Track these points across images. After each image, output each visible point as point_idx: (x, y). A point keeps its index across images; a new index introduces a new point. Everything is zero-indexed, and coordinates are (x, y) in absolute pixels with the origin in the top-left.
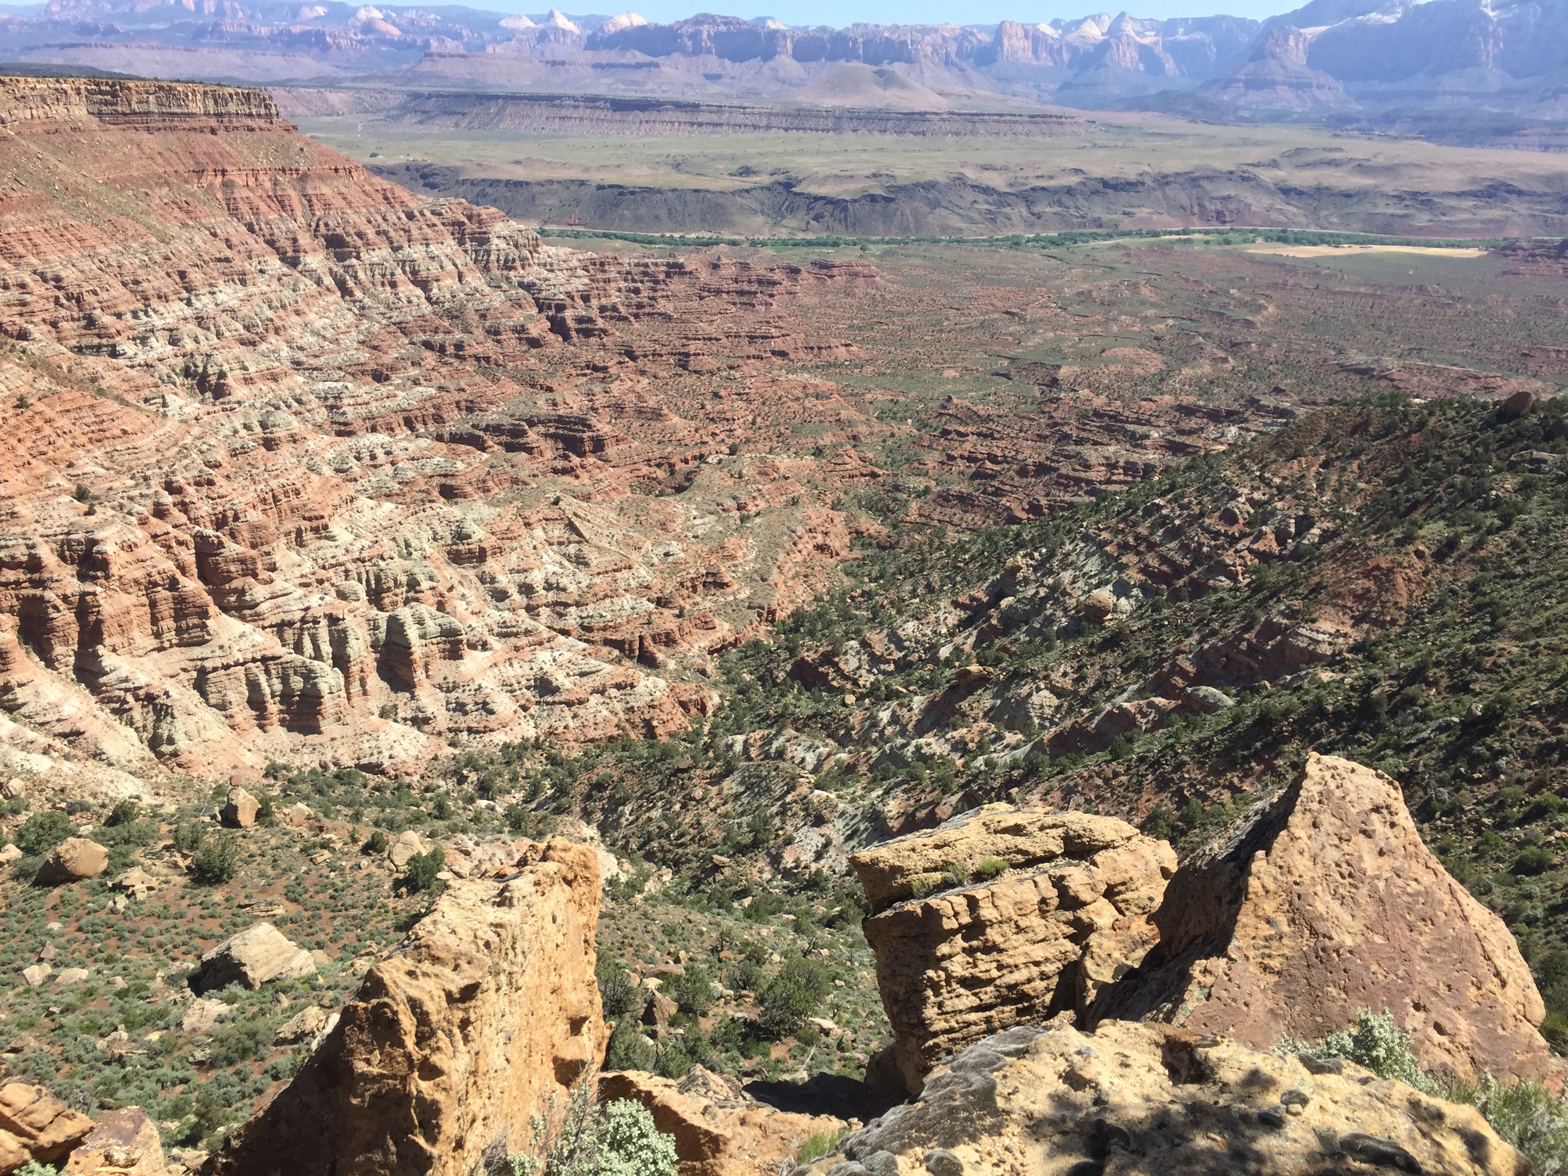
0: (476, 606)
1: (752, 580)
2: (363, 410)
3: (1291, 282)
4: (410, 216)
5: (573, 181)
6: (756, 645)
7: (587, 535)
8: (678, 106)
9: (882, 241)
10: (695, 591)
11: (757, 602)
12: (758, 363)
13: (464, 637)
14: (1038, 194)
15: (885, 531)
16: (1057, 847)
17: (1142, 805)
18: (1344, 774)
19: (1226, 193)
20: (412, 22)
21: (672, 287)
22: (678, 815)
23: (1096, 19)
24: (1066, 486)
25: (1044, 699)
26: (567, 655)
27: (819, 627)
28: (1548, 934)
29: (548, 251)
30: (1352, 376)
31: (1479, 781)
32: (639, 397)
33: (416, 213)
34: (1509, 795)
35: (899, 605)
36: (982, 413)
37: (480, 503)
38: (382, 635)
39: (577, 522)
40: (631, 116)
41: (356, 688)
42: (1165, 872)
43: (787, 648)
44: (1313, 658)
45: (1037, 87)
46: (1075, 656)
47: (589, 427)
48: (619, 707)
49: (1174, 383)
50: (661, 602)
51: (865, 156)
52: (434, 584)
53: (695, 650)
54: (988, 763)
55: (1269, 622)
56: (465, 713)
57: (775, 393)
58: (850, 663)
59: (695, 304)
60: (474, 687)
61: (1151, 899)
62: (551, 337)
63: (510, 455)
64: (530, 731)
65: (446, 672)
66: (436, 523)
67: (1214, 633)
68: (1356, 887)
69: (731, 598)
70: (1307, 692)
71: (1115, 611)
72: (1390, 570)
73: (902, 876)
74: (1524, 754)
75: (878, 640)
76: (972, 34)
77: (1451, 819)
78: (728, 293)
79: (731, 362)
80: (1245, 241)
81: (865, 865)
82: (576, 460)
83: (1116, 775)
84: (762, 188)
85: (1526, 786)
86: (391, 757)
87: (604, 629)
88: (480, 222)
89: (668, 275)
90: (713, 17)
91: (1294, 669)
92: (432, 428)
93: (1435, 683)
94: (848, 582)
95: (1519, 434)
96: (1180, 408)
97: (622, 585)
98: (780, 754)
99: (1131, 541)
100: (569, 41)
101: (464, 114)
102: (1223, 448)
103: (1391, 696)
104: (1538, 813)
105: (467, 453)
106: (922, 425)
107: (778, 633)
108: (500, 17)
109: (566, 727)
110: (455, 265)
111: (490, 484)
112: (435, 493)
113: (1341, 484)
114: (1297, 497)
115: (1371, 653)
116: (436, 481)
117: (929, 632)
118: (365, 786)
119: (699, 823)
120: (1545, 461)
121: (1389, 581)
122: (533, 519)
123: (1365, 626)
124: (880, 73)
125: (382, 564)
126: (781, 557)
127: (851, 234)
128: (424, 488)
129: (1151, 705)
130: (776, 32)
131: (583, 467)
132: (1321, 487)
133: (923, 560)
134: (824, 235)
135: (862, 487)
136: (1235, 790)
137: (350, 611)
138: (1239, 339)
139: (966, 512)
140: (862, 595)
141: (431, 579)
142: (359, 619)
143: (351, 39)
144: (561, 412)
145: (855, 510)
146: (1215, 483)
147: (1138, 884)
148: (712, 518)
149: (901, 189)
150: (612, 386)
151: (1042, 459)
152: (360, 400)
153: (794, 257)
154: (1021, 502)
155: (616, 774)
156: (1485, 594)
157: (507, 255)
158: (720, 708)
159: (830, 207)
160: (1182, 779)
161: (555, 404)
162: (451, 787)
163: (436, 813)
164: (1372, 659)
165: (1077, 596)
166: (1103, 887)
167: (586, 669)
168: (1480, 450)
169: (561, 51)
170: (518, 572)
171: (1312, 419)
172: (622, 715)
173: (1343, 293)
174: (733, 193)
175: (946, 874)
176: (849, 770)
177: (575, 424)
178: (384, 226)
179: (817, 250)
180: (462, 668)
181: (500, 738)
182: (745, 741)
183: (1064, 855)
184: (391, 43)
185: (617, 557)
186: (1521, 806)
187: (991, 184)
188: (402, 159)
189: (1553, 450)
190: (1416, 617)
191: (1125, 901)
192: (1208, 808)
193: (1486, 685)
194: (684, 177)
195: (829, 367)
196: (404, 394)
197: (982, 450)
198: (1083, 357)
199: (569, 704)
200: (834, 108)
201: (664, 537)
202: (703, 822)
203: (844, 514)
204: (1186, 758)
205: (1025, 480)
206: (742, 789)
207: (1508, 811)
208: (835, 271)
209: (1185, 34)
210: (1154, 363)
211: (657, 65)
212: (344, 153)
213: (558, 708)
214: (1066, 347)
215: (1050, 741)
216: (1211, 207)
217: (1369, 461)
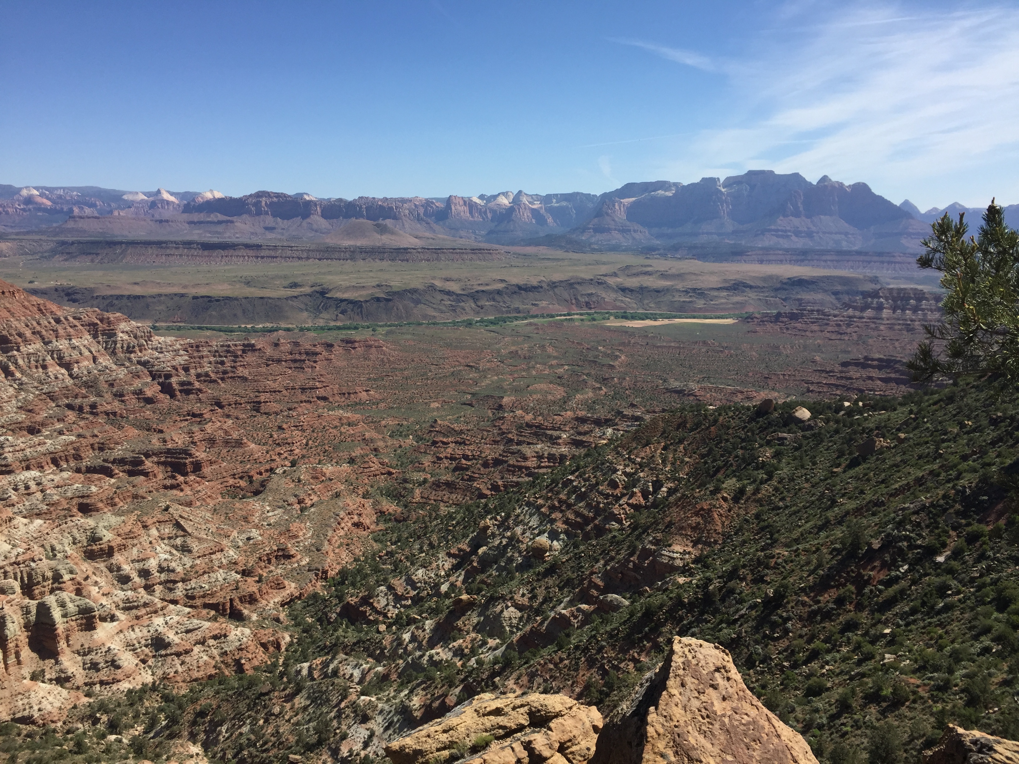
0: (105, 589)
1: (310, 551)
2: (20, 455)
3: (633, 341)
4: (58, 321)
5: (176, 294)
6: (315, 596)
7: (189, 530)
8: (247, 246)
9: (386, 325)
10: (269, 563)
11: (314, 566)
12: (308, 405)
13: (97, 613)
14: (480, 294)
15: (399, 510)
16: (524, 720)
17: (580, 679)
18: (696, 649)
19: (590, 292)
20: (60, 197)
21: (247, 359)
22: (262, 728)
23: (505, 194)
24: (514, 472)
25: (511, 613)
26: (176, 618)
27: (358, 579)
28: (832, 734)
29: (158, 340)
30: (673, 395)
31: (778, 639)
32: (226, 432)
33: (62, 319)
34: (796, 646)
35: (412, 559)
36: (457, 429)
37: (109, 514)
38: (33, 618)
39: (182, 522)
40: (215, 253)
41: (12, 660)
42: (595, 728)
43: (337, 596)
44: (672, 569)
45: (474, 233)
46: (529, 582)
47: (191, 455)
48: (215, 652)
49: (572, 403)
50: (245, 573)
51: (371, 274)
52: (74, 576)
53: (271, 605)
54: (479, 662)
55: (644, 549)
56: (98, 670)
57: (321, 424)
58: (381, 602)
59: (263, 370)
60: (104, 650)
61: (588, 749)
62: (162, 396)
63: (132, 479)
64: (148, 678)
65: (83, 640)
66: (75, 531)
67: (612, 559)
68: (712, 724)
69: (296, 565)
70: (672, 592)
71: (551, 549)
72: (710, 510)
73: (422, 757)
74: (801, 619)
75: (399, 584)
76: (432, 203)
77: (765, 665)
78: (286, 361)
79: (289, 406)
80: (604, 319)
81: (396, 752)
82: (181, 479)
83: (562, 660)
84: (305, 295)
85: (805, 638)
86: (40, 710)
87: (204, 596)
88: (109, 323)
89: (244, 351)
90: (268, 193)
91: (662, 578)
92: (72, 464)
93: (743, 579)
94: (376, 546)
95: (769, 423)
96: (577, 419)
97: (217, 563)
98: (335, 673)
99: (556, 503)
100: (171, 207)
101: (97, 254)
102: (605, 442)
103: (720, 589)
104: (814, 655)
105: (99, 479)
106: (419, 439)
107: (330, 586)
108: (124, 193)
109: (176, 672)
110: (91, 352)
111: (117, 500)
112: (75, 510)
113: (675, 460)
114: (651, 469)
115: (705, 562)
116: (75, 501)
117: (433, 575)
118: (19, 735)
119: (278, 732)
120: (786, 439)
121: (710, 517)
122: (150, 522)
123: (700, 546)
124: (378, 226)
125: (33, 565)
126: (330, 533)
127: (365, 321)
128: (66, 507)
129: (579, 610)
130: (310, 201)
131: (186, 483)
132: (664, 461)
133: (426, 527)
134: (348, 323)
135: (382, 481)
136: (636, 661)
137: (8, 602)
138: (607, 376)
139: (451, 493)
140: (386, 554)
141: (71, 572)
142: (15, 607)
143: (16, 208)
144: (170, 446)
145: (378, 498)
146: (603, 464)
147: (579, 739)
148: (280, 511)
149: (395, 293)
150: (206, 426)
151: (497, 455)
152: (17, 448)
153: (329, 337)
154: (486, 484)
155: (214, 703)
156: (764, 521)
157: (129, 343)
158: (291, 644)
159: (351, 306)
160: (603, 657)
161: (165, 441)
162: (87, 727)
163: (76, 749)
164: (706, 566)
165: (526, 542)
166: (557, 745)
167: (191, 627)
168: (749, 434)
169: (167, 214)
170: (138, 561)
171: (654, 421)
172: (218, 658)
173: (660, 347)
174: (287, 299)
175: (453, 751)
176: (384, 679)
177: (180, 454)
178: (38, 328)
179: (344, 332)
180: (95, 636)
181: (125, 686)
182: (310, 667)
183: (529, 726)
184: (45, 210)
185: (212, 544)
186: (804, 652)
187: (451, 289)
188: (52, 284)
189: (789, 432)
190: (728, 538)
191: (572, 753)
192: (621, 676)
193: (773, 577)
194: (252, 290)
195: (356, 406)
196: (50, 442)
197: (459, 452)
198: (516, 390)
199: (178, 654)
200: (350, 246)
201: (246, 526)
202: (281, 731)
203: (371, 501)
204: (604, 643)
205: (487, 470)
206: (308, 702)
207: (797, 655)
208: (357, 345)
209: (557, 202)
210: (559, 392)
211: (232, 222)
212: (9, 281)
213: (170, 658)
214: (505, 385)
215: (517, 641)
216: (582, 300)
217: (689, 445)
